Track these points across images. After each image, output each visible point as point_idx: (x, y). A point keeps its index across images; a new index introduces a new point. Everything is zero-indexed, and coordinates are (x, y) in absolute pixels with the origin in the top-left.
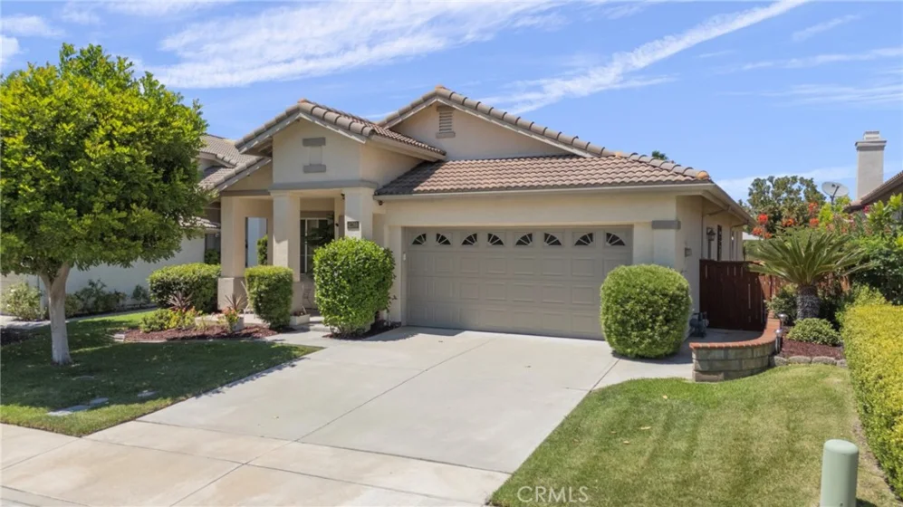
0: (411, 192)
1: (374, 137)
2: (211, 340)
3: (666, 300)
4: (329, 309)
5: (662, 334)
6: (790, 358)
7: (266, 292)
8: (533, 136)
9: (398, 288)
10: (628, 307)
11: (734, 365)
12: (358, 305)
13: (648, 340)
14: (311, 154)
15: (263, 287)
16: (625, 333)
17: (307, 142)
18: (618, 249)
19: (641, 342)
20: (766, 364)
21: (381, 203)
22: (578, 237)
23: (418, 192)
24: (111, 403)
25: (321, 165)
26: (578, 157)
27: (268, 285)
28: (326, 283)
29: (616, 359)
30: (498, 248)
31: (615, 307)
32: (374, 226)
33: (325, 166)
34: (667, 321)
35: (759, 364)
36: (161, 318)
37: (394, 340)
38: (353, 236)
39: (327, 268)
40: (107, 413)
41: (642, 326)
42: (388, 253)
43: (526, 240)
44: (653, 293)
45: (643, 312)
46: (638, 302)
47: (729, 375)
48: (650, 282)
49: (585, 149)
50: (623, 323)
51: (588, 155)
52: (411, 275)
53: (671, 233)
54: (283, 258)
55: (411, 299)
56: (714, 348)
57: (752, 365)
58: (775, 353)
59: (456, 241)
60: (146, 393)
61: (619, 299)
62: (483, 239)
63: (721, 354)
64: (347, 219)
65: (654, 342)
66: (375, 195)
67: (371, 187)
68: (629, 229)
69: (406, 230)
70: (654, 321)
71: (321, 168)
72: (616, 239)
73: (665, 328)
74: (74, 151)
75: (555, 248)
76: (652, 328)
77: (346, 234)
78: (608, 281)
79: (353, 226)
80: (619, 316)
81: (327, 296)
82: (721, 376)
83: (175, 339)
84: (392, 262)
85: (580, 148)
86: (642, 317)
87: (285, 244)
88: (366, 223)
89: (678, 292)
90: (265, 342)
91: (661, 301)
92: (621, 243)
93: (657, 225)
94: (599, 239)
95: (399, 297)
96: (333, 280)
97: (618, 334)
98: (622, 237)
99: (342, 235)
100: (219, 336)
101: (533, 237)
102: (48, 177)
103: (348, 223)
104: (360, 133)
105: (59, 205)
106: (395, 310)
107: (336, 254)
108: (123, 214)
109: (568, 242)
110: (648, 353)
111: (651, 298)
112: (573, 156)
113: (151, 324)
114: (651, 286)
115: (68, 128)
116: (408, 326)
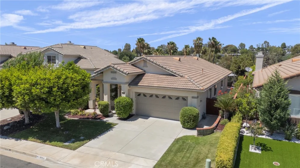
0: (137, 85)
1: (129, 75)
2: (90, 120)
3: (193, 117)
4: (118, 113)
5: (192, 124)
6: (218, 131)
7: (103, 108)
8: (166, 71)
9: (134, 108)
10: (185, 118)
11: (205, 133)
12: (125, 113)
13: (189, 125)
14: (113, 75)
15: (102, 107)
16: (184, 123)
17: (112, 72)
18: (185, 101)
19: (188, 126)
20: (212, 132)
21: (130, 87)
22: (176, 98)
23: (139, 85)
24: (76, 141)
25: (115, 78)
26: (177, 77)
27: (103, 107)
28: (118, 108)
29: (183, 128)
30: (157, 98)
31: (182, 118)
32: (128, 93)
33: (116, 78)
34: (193, 121)
35: (211, 132)
36: (76, 112)
37: (134, 121)
38: (123, 96)
39: (118, 105)
40: (77, 144)
41: (188, 122)
42: (132, 100)
43: (164, 97)
44: (190, 115)
45: (188, 119)
46: (187, 117)
47: (204, 135)
48: (190, 113)
49: (179, 75)
50: (184, 121)
51: (179, 76)
52: (137, 104)
53: (196, 100)
54: (106, 99)
55: (137, 109)
56: (201, 130)
57: (209, 133)
58: (214, 129)
59: (148, 96)
60: (82, 138)
61: (183, 116)
62: (154, 96)
63: (202, 131)
64: (122, 91)
65: (190, 126)
66: (129, 85)
67: (127, 84)
68: (187, 97)
69: (135, 92)
70: (191, 121)
71: (116, 79)
72: (184, 99)
73: (193, 123)
74: (67, 90)
75: (171, 100)
76: (190, 123)
77: (122, 96)
78: (181, 111)
79: (124, 93)
80: (183, 120)
81: (118, 111)
82: (202, 135)
83: (81, 118)
84: (133, 101)
85: (177, 74)
86: (188, 120)
87: (107, 96)
88: (126, 92)
89: (196, 115)
90: (104, 121)
91: (192, 117)
92: (185, 100)
93: (193, 97)
94: (181, 99)
95: (134, 109)
96: (119, 107)
97: (183, 123)
98: (186, 99)
99: (120, 95)
100: (92, 118)
101: (166, 97)
102: (62, 96)
103: (122, 92)
104: (125, 74)
105: (64, 101)
106: (134, 112)
107: (120, 101)
108: (76, 101)
109: (174, 98)
110: (189, 127)
111: (190, 116)
112: (175, 76)
113: (74, 113)
114: (190, 114)
115: (66, 85)
116: (136, 115)
